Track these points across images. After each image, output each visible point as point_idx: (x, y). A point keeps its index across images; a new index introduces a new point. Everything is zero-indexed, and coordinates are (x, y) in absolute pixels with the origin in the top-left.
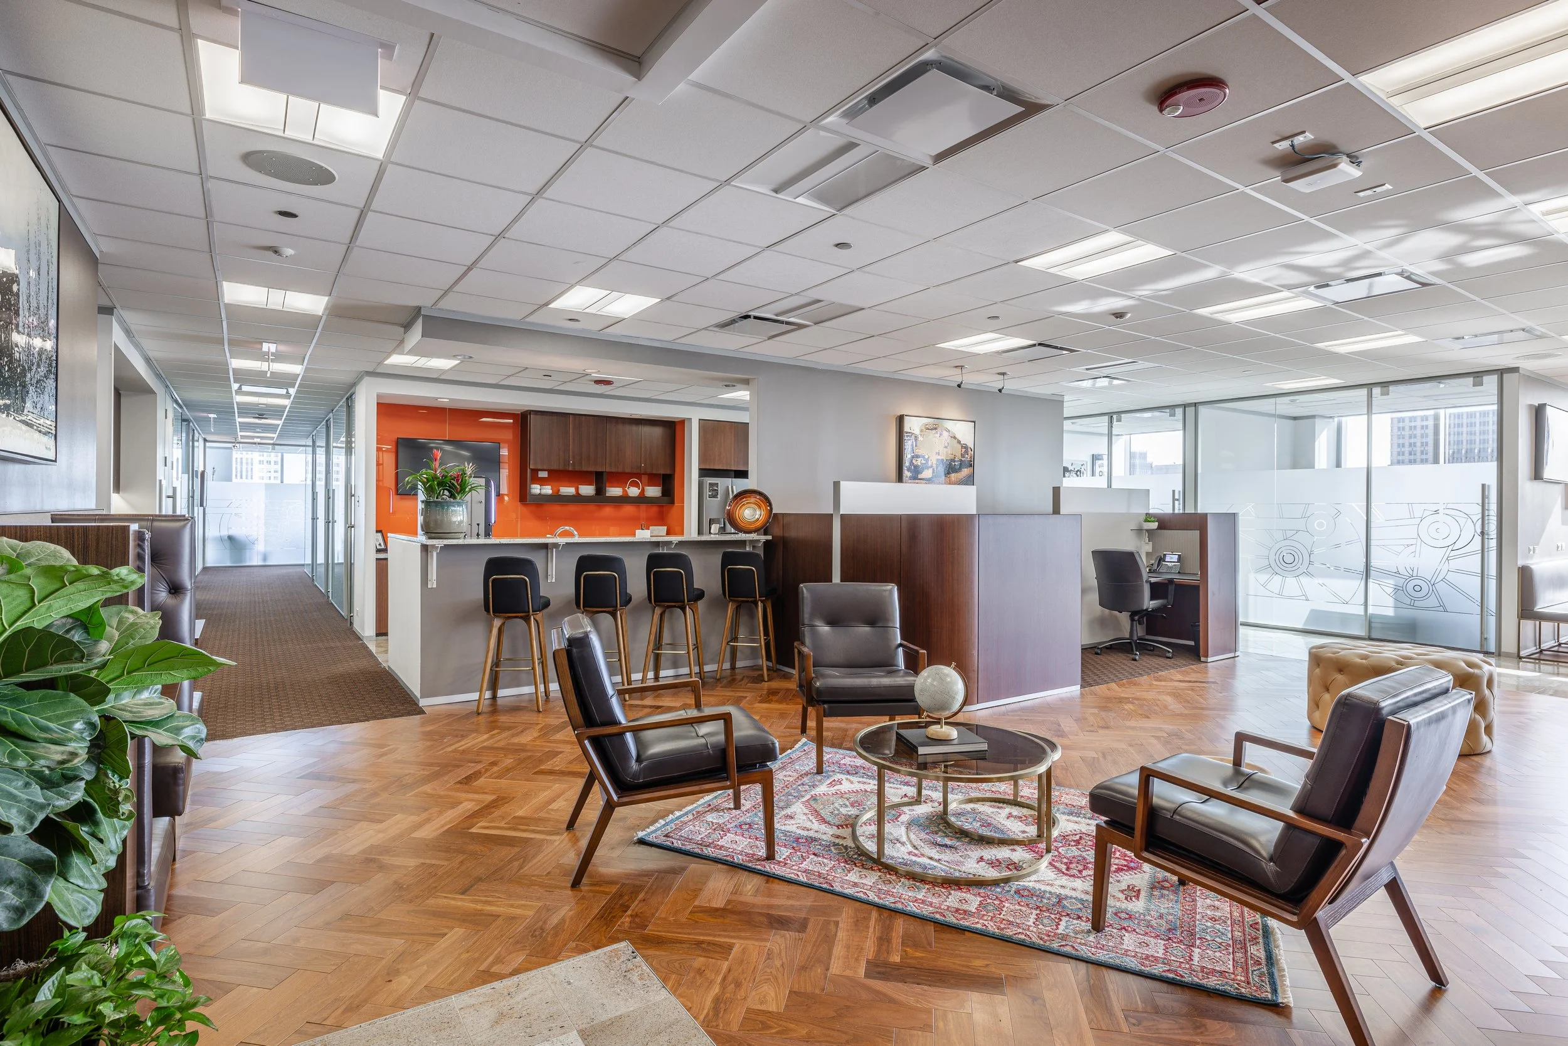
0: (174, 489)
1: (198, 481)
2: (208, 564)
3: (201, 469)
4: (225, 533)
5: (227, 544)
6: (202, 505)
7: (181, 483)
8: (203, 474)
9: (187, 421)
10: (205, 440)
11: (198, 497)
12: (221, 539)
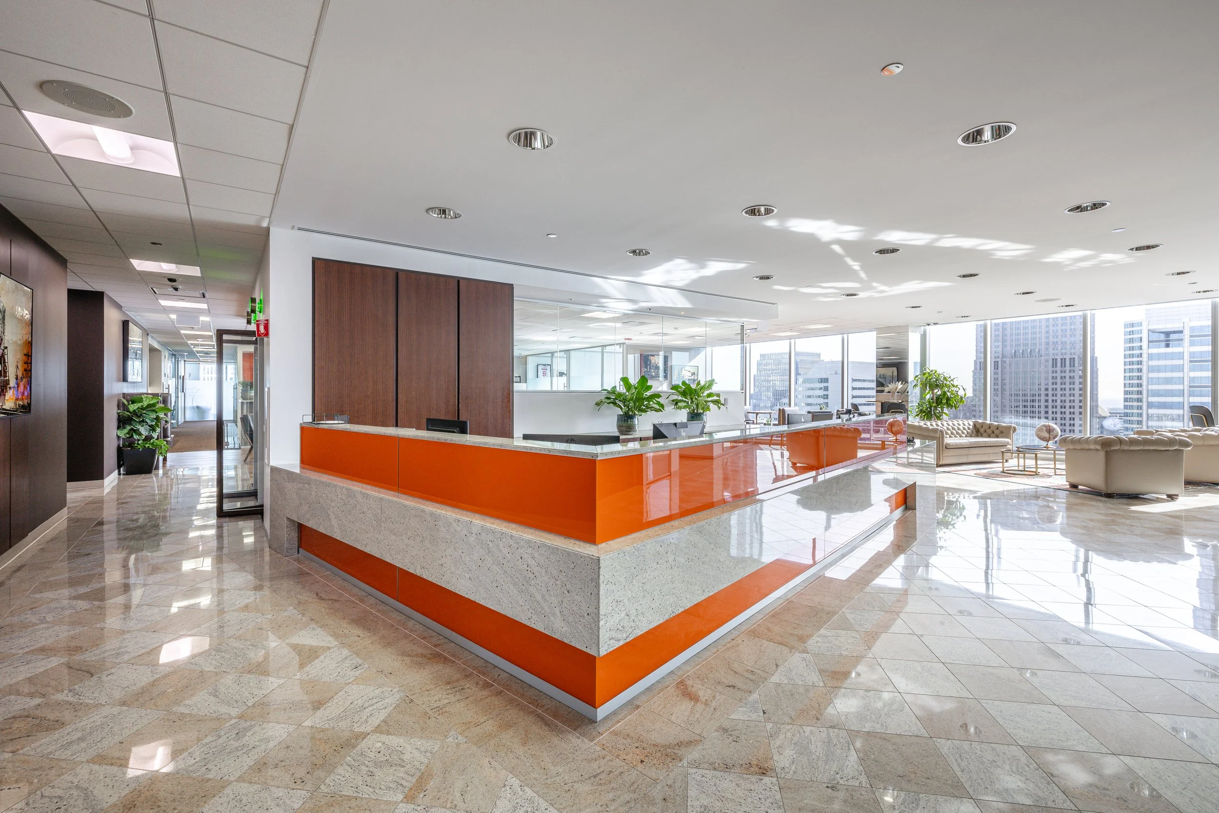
0: (169, 385)
1: (180, 381)
2: (187, 420)
3: (183, 374)
4: (195, 405)
5: (196, 410)
6: (183, 392)
7: (172, 383)
8: (183, 377)
9: (175, 355)
10: (185, 361)
11: (181, 388)
12: (193, 408)
